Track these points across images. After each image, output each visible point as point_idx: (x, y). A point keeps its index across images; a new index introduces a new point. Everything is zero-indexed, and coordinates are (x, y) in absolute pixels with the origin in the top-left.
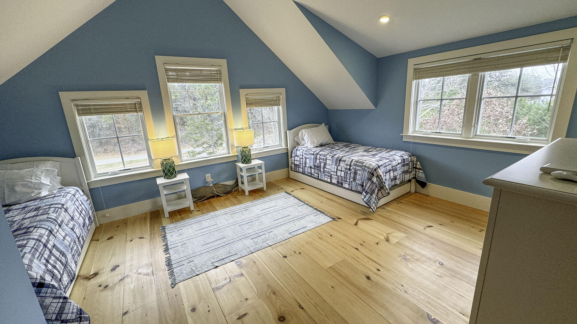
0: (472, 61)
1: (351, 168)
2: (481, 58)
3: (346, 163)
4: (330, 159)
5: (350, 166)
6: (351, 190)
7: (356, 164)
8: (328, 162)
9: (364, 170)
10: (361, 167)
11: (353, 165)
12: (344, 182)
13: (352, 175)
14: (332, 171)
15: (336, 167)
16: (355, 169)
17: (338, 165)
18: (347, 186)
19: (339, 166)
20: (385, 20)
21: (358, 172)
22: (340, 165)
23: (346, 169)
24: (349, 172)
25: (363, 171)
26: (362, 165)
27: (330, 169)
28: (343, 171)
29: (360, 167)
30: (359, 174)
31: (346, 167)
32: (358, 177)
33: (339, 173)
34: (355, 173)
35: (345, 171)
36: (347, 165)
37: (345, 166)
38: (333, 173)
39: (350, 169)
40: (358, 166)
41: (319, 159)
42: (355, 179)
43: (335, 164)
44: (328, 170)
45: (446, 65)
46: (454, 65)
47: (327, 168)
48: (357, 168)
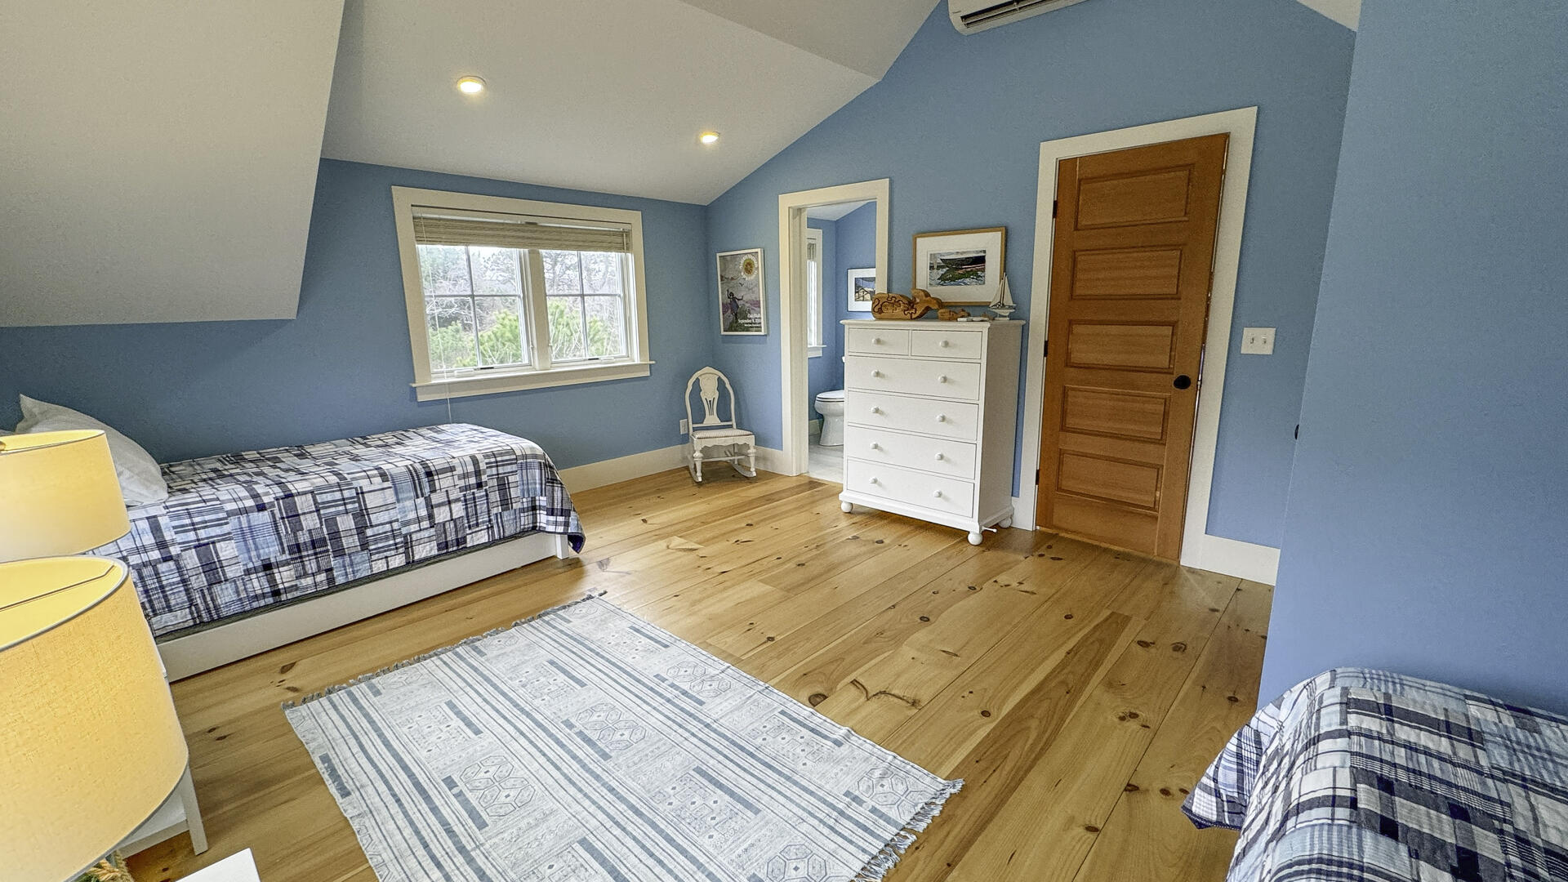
0: (521, 225)
1: (484, 478)
2: (535, 224)
3: (459, 471)
4: (380, 487)
5: (478, 473)
6: (504, 539)
7: (497, 462)
8: (372, 501)
9: (527, 467)
10: (516, 463)
11: (487, 468)
12: (468, 531)
13: (495, 497)
14: (407, 523)
15: (421, 501)
16: (498, 474)
17: (427, 490)
18: (483, 537)
19: (433, 491)
20: (471, 88)
21: (511, 479)
22: (437, 487)
23: (467, 488)
24: (480, 493)
25: (524, 471)
26: (514, 457)
27: (397, 520)
28: (458, 500)
29: (511, 464)
30: (515, 485)
31: (462, 483)
32: (514, 493)
33: (441, 515)
34: (503, 486)
35: (465, 496)
36: (465, 476)
37: (457, 482)
38: (414, 527)
39: (479, 485)
40: (503, 465)
41: (318, 511)
42: (506, 503)
43: (412, 494)
44: (388, 527)
45: (468, 221)
46: (490, 226)
47: (376, 525)
48: (501, 470)
